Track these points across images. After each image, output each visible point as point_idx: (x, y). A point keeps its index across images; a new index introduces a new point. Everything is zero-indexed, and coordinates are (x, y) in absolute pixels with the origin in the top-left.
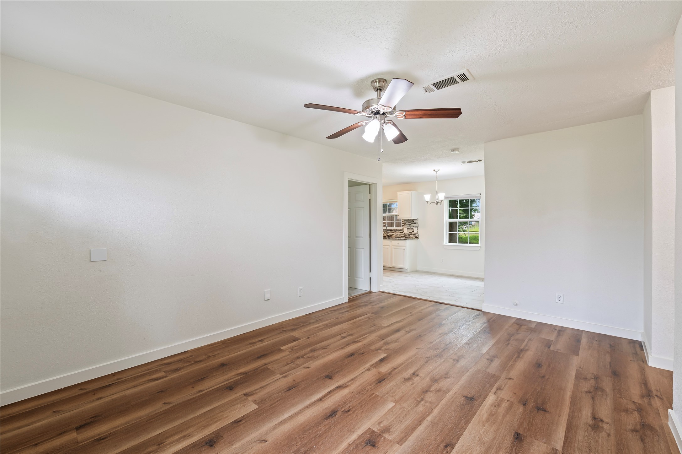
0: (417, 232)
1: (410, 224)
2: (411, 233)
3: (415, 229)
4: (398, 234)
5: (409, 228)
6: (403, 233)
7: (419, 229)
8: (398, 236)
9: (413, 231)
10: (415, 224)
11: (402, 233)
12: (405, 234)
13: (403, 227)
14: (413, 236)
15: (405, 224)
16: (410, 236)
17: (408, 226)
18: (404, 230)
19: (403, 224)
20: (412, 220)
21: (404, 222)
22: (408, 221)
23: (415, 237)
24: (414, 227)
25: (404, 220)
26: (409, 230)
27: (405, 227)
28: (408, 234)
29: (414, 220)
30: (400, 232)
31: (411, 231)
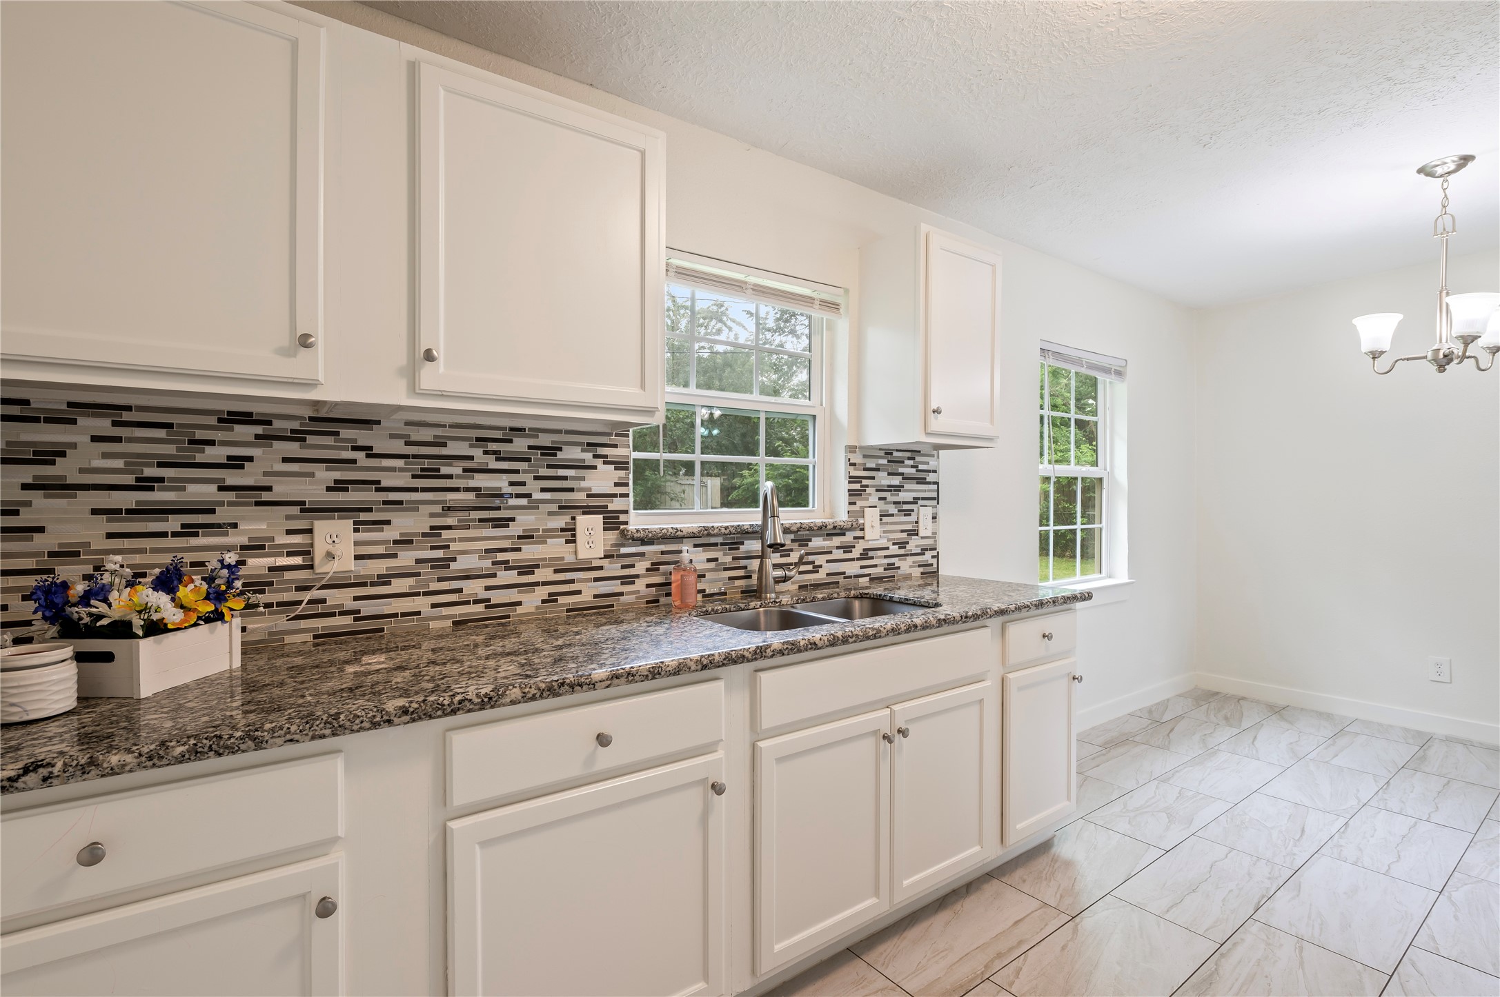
0: (934, 536)
1: (896, 481)
2: (902, 544)
3: (925, 513)
4: (820, 560)
5: (893, 509)
6: (856, 553)
7: (940, 517)
8: (821, 576)
9: (914, 532)
10: (922, 481)
11: (848, 548)
12: (871, 554)
13: (855, 503)
14: (911, 567)
15: (867, 486)
16: (899, 568)
17: (887, 500)
18: (862, 529)
19: (857, 486)
20: (909, 458)
21: (865, 469)
22: (889, 461)
23: (921, 569)
24: (917, 503)
25: (865, 456)
26: (892, 523)
27: (870, 507)
28: (886, 557)
29: (918, 459)
30: (838, 548)
31: (902, 531)
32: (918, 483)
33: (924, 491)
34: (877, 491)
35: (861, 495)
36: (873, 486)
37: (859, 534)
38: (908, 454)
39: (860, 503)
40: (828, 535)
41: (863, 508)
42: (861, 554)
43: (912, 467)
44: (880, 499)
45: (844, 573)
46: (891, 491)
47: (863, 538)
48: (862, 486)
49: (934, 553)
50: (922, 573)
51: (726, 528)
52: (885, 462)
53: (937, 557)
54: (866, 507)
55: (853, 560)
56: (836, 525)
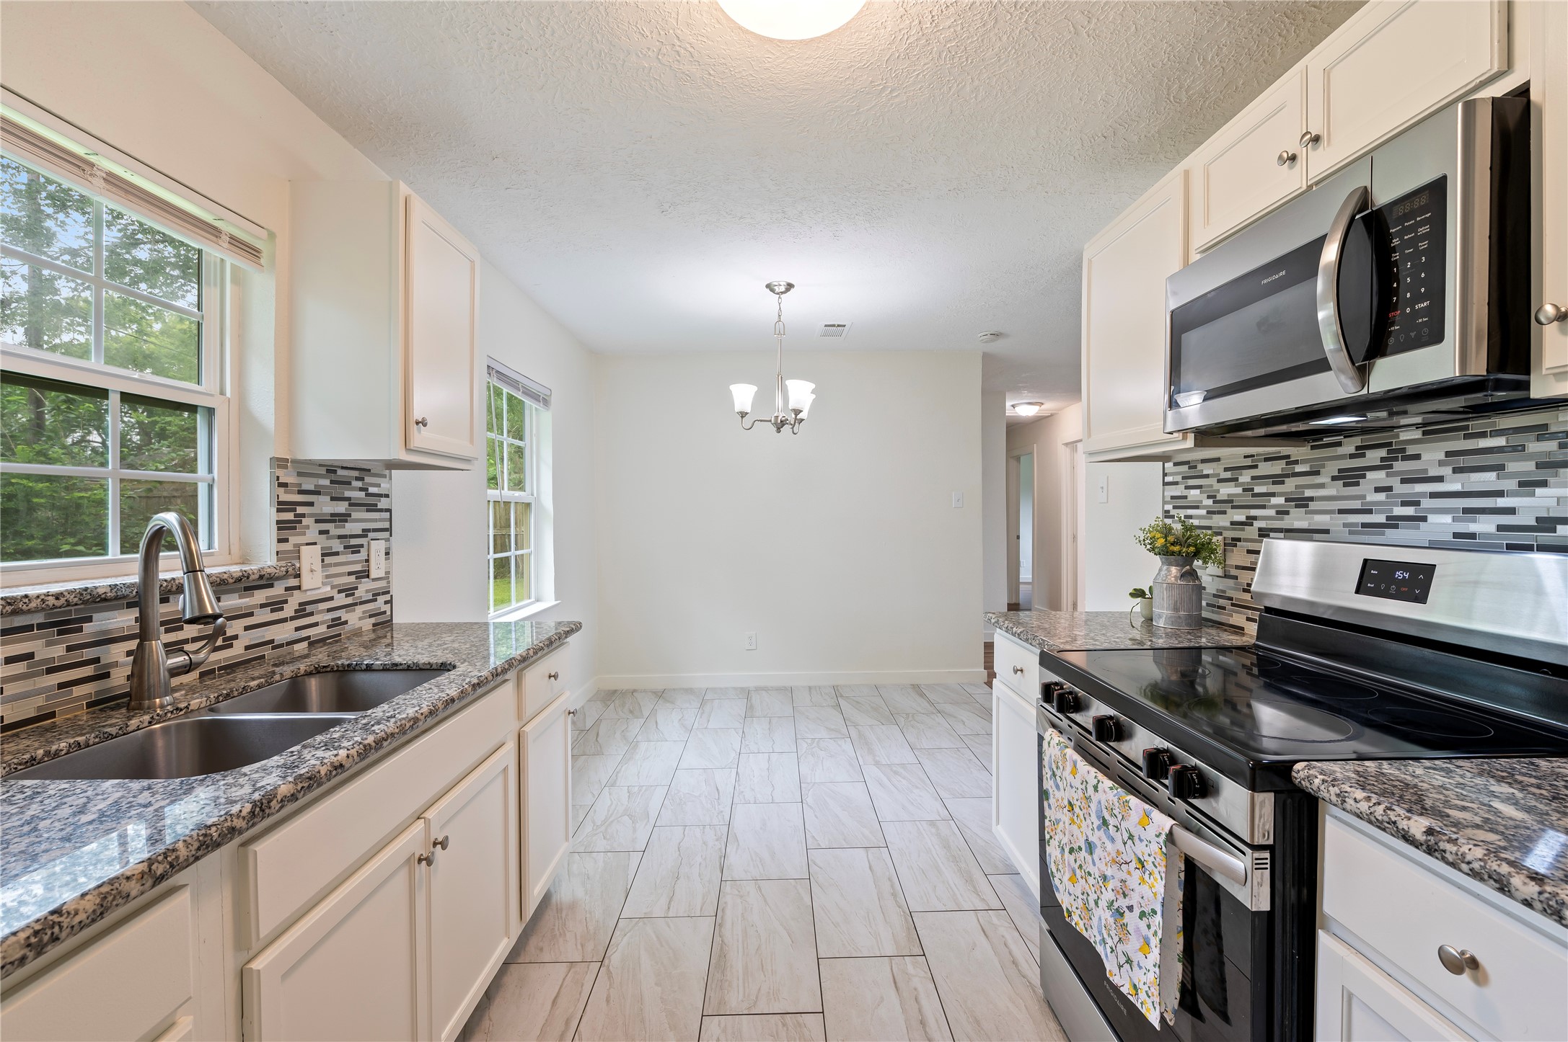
0: (387, 576)
1: (341, 507)
2: (349, 591)
3: (377, 548)
5: (337, 546)
6: (289, 611)
7: (394, 552)
9: (364, 574)
10: (372, 508)
12: (309, 608)
13: (286, 540)
14: (360, 619)
15: (303, 515)
16: (346, 622)
17: (331, 534)
18: (298, 576)
19: (290, 516)
20: (357, 479)
21: (301, 492)
22: (332, 482)
23: (373, 620)
24: (366, 536)
25: (300, 474)
26: (337, 565)
27: (307, 544)
28: (329, 610)
29: (368, 479)
30: (262, 606)
31: (350, 574)
32: (368, 511)
33: (375, 520)
34: (317, 521)
35: (295, 528)
36: (311, 515)
37: (292, 582)
38: (356, 474)
39: (294, 540)
40: (247, 589)
41: (298, 546)
42: (296, 611)
43: (361, 489)
44: (321, 532)
45: (272, 641)
46: (334, 521)
47: (299, 588)
48: (296, 516)
49: (387, 597)
50: (374, 625)
51: (58, 596)
52: (326, 482)
53: (390, 602)
54: (303, 545)
55: (285, 620)
56: (263, 573)
